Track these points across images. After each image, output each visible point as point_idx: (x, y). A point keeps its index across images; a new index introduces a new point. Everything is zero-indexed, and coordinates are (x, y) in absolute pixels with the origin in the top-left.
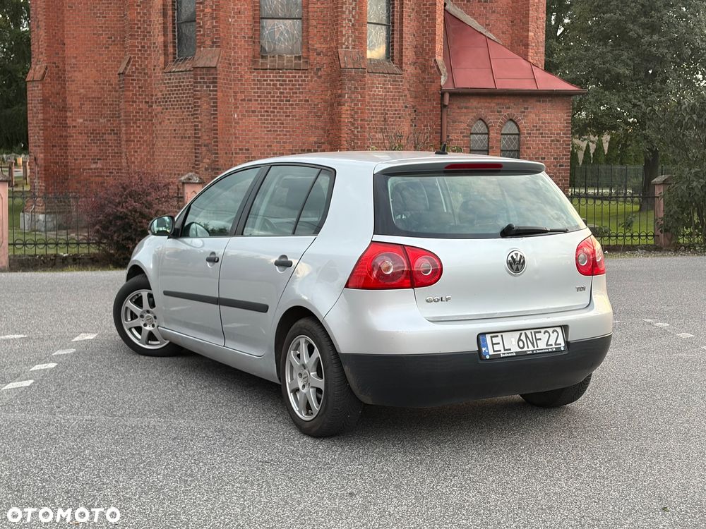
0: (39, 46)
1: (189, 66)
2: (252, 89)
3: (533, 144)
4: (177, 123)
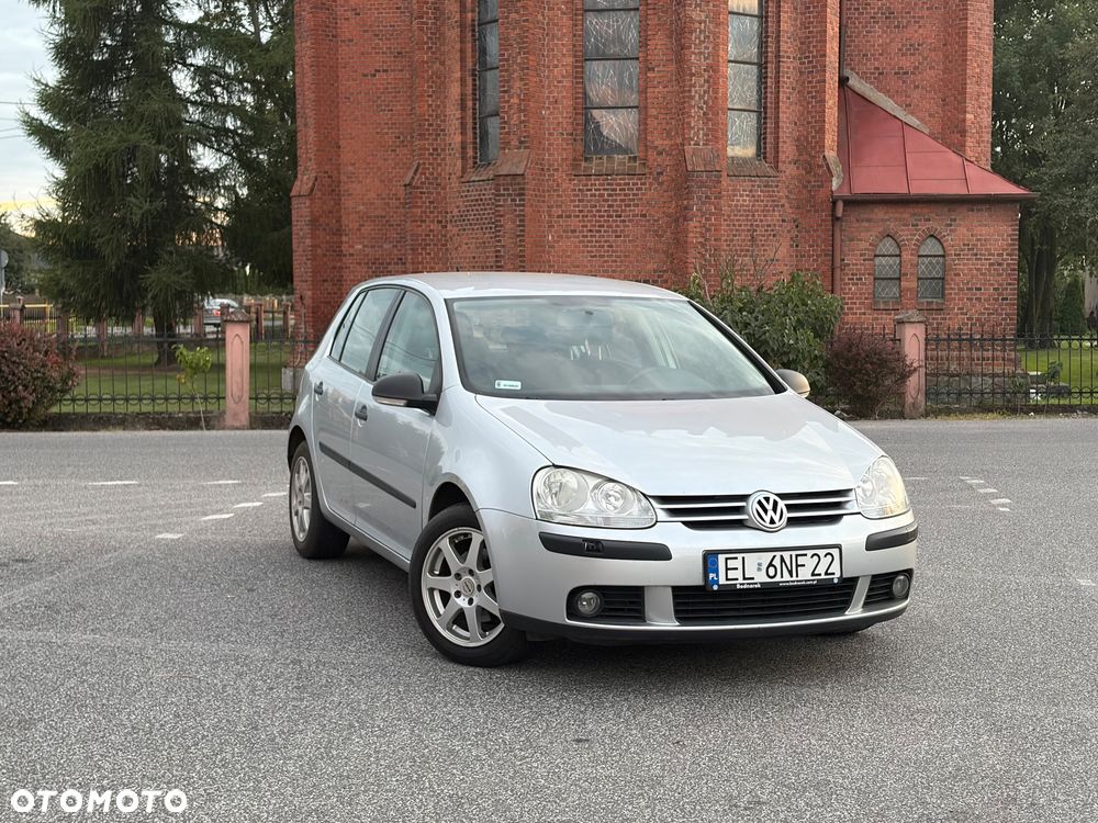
0: (307, 150)
1: (491, 174)
2: (571, 201)
3: (964, 269)
4: (477, 248)
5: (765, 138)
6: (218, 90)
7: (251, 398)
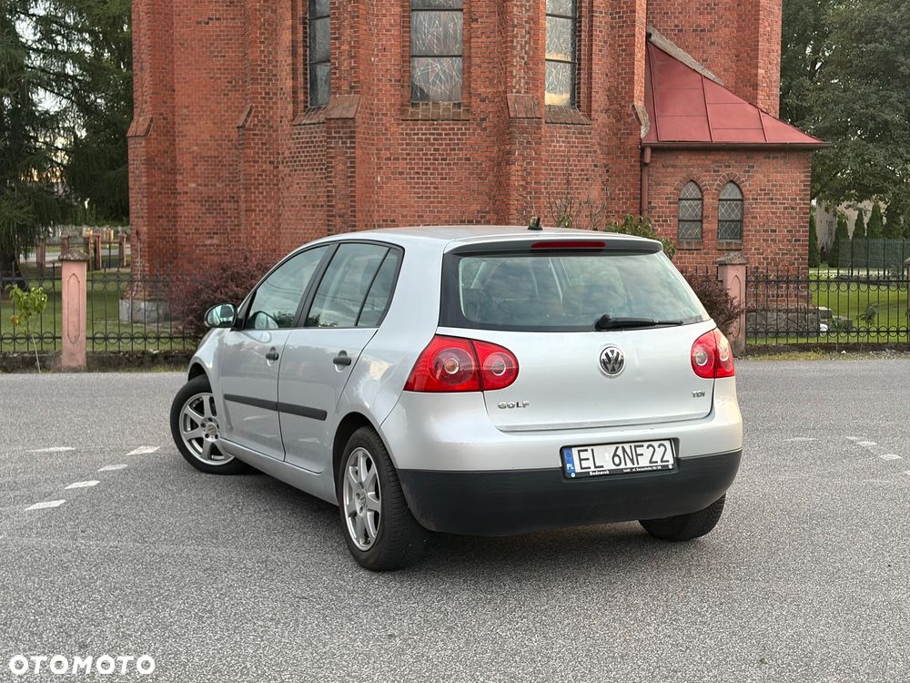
0: (143, 93)
1: (322, 118)
2: (399, 144)
3: (761, 213)
4: (308, 188)
5: (579, 88)
6: (59, 38)
7: (87, 338)
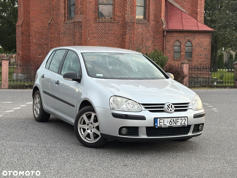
0: (21, 13)
1: (73, 21)
2: (94, 29)
3: (197, 50)
4: (68, 41)
5: (146, 14)
7: (9, 81)
